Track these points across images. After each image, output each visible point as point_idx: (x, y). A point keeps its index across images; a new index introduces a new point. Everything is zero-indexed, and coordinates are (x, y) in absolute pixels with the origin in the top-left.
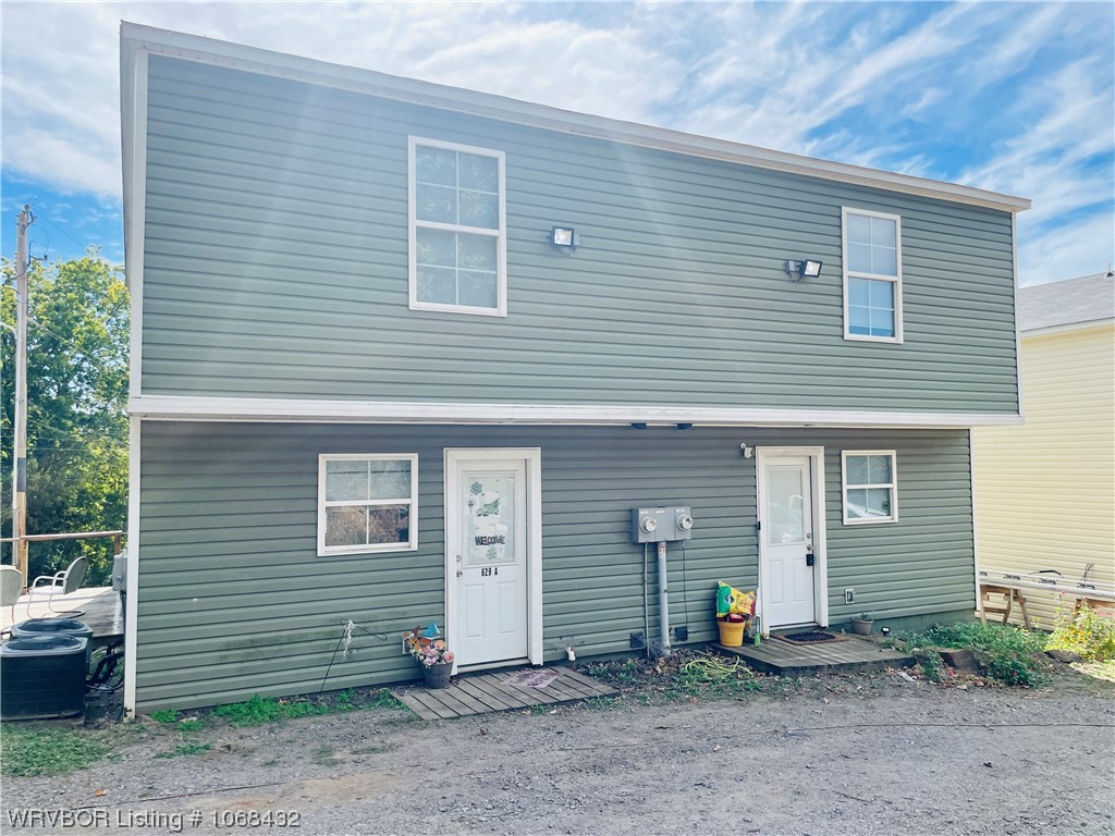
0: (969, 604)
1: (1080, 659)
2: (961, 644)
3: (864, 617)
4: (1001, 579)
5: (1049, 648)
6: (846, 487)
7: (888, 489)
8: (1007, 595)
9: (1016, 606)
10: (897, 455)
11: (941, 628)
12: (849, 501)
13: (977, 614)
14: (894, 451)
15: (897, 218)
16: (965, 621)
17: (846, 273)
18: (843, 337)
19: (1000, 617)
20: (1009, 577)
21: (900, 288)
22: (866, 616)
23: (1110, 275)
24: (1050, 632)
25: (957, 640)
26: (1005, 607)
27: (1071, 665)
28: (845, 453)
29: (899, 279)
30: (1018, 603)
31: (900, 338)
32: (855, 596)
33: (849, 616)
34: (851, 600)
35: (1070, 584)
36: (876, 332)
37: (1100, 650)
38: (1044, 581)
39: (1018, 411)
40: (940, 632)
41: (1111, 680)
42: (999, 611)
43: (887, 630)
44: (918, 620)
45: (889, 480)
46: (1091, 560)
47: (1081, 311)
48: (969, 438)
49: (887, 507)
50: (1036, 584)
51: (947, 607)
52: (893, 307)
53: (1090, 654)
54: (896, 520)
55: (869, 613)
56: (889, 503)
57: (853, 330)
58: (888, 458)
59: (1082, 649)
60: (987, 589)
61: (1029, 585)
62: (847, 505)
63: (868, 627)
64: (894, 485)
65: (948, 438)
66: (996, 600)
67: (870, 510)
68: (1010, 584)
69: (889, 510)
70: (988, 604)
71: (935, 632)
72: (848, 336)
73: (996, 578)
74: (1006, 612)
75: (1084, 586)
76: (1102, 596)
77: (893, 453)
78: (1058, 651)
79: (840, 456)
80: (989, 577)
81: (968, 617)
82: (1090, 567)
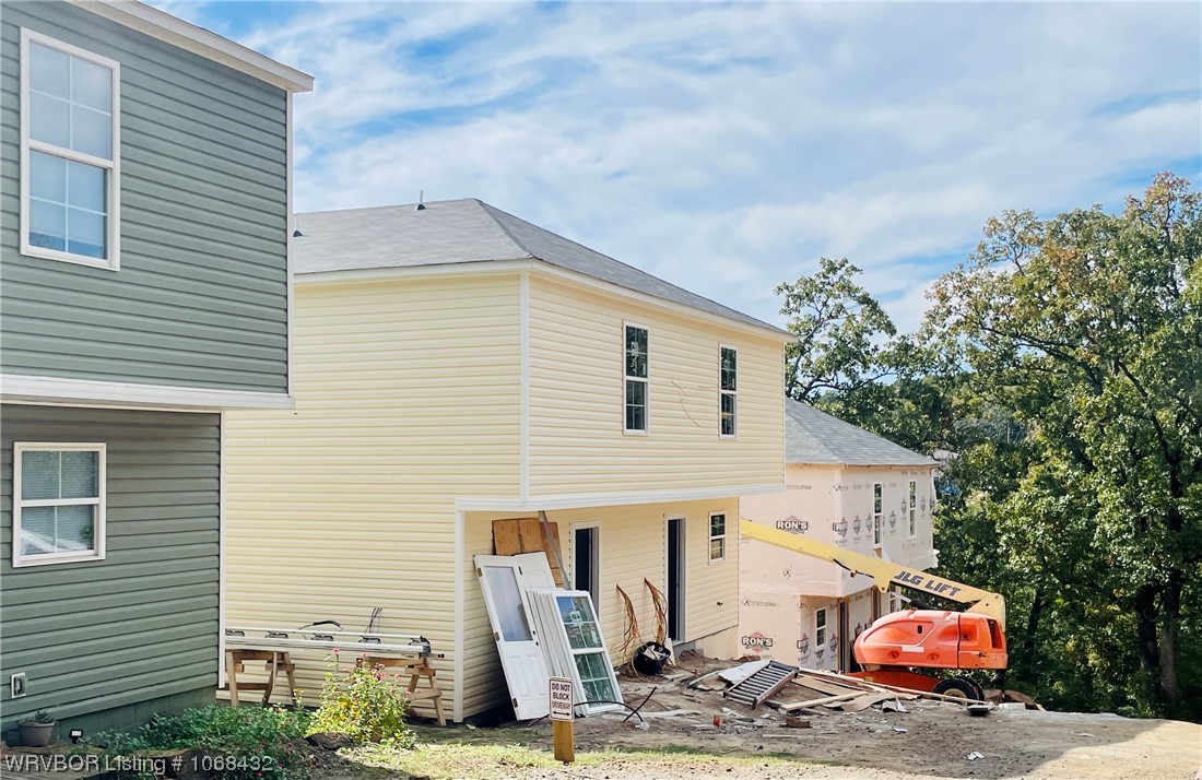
0: (208, 679)
1: (350, 742)
2: (189, 742)
3: (40, 718)
4: (261, 638)
5: (311, 731)
6: (19, 503)
7: (91, 507)
8: (271, 661)
9: (281, 678)
10: (108, 452)
11: (162, 721)
12: (23, 526)
13: (220, 694)
14: (104, 445)
15: (116, 65)
16: (199, 707)
17: (27, 142)
18: (18, 249)
19: (258, 696)
20: (273, 634)
21: (116, 181)
22: (44, 715)
23: (421, 207)
24: (314, 709)
25: (185, 737)
26: (266, 680)
27: (338, 753)
28: (19, 447)
29: (116, 165)
30: (284, 673)
31: (114, 262)
32: (27, 685)
33: (15, 719)
34: (20, 691)
35: (349, 640)
36: (76, 248)
37: (376, 728)
38: (319, 637)
39: (286, 388)
40: (160, 727)
41: (386, 766)
42: (258, 686)
43: (77, 733)
44: (130, 712)
45: (95, 494)
46: (379, 603)
47: (382, 253)
48: (219, 427)
49: (88, 536)
50: (308, 642)
51: (176, 687)
52: (105, 211)
53: (363, 733)
54: (103, 556)
55: (49, 710)
56: (92, 529)
57: (36, 239)
58: (94, 455)
59: (354, 728)
60: (242, 655)
61: (299, 646)
62: (21, 536)
63: (47, 731)
64: (101, 501)
65: (189, 426)
66: (255, 671)
67: (57, 541)
68: (274, 646)
69: (92, 539)
70: (241, 678)
71: (152, 727)
72: (27, 248)
73: (255, 638)
74: (267, 687)
75: (366, 639)
76: (389, 651)
77: (101, 448)
78: (322, 734)
79: (12, 451)
80: (247, 637)
81: (205, 699)
82: (377, 612)
